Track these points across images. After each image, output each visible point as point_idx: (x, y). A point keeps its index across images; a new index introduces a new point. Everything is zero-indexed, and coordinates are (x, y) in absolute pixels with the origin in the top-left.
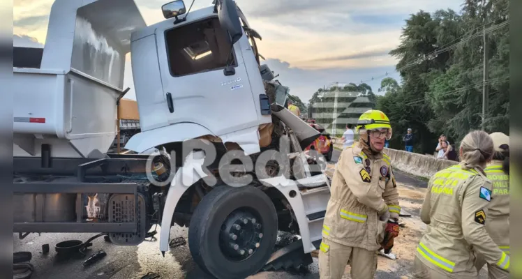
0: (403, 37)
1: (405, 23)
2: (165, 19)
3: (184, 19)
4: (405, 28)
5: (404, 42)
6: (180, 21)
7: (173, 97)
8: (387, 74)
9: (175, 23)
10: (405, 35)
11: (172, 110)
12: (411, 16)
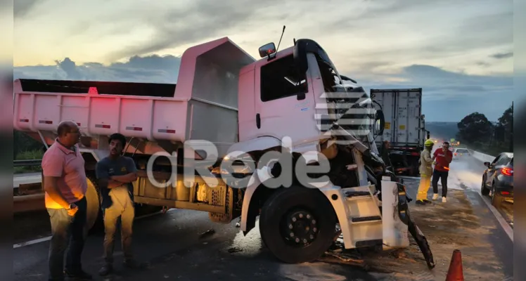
2: (261, 58)
3: (275, 57)
6: (272, 58)
7: (261, 117)
9: (268, 60)
11: (259, 126)
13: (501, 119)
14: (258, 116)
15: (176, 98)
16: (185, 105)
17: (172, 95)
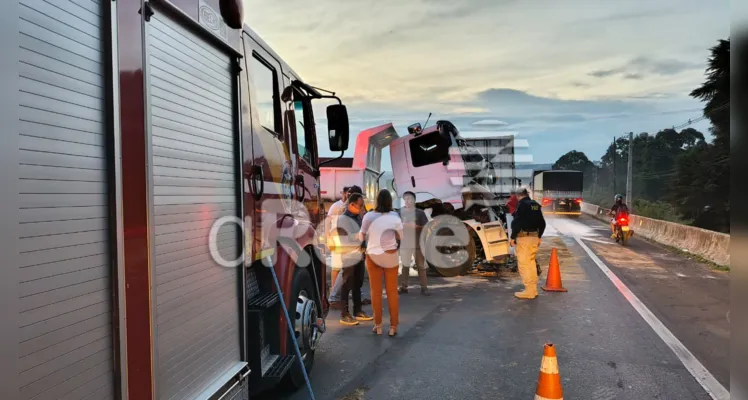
0: (710, 71)
1: (710, 53)
2: (410, 134)
4: (712, 58)
5: (712, 78)
6: (419, 134)
7: (415, 178)
8: (690, 122)
9: (416, 136)
10: (713, 68)
11: (414, 185)
12: (719, 43)
13: (605, 158)
14: (413, 178)
15: (354, 167)
16: (361, 173)
17: (351, 166)
